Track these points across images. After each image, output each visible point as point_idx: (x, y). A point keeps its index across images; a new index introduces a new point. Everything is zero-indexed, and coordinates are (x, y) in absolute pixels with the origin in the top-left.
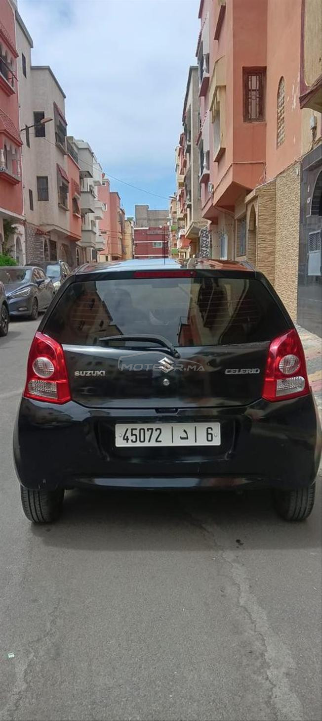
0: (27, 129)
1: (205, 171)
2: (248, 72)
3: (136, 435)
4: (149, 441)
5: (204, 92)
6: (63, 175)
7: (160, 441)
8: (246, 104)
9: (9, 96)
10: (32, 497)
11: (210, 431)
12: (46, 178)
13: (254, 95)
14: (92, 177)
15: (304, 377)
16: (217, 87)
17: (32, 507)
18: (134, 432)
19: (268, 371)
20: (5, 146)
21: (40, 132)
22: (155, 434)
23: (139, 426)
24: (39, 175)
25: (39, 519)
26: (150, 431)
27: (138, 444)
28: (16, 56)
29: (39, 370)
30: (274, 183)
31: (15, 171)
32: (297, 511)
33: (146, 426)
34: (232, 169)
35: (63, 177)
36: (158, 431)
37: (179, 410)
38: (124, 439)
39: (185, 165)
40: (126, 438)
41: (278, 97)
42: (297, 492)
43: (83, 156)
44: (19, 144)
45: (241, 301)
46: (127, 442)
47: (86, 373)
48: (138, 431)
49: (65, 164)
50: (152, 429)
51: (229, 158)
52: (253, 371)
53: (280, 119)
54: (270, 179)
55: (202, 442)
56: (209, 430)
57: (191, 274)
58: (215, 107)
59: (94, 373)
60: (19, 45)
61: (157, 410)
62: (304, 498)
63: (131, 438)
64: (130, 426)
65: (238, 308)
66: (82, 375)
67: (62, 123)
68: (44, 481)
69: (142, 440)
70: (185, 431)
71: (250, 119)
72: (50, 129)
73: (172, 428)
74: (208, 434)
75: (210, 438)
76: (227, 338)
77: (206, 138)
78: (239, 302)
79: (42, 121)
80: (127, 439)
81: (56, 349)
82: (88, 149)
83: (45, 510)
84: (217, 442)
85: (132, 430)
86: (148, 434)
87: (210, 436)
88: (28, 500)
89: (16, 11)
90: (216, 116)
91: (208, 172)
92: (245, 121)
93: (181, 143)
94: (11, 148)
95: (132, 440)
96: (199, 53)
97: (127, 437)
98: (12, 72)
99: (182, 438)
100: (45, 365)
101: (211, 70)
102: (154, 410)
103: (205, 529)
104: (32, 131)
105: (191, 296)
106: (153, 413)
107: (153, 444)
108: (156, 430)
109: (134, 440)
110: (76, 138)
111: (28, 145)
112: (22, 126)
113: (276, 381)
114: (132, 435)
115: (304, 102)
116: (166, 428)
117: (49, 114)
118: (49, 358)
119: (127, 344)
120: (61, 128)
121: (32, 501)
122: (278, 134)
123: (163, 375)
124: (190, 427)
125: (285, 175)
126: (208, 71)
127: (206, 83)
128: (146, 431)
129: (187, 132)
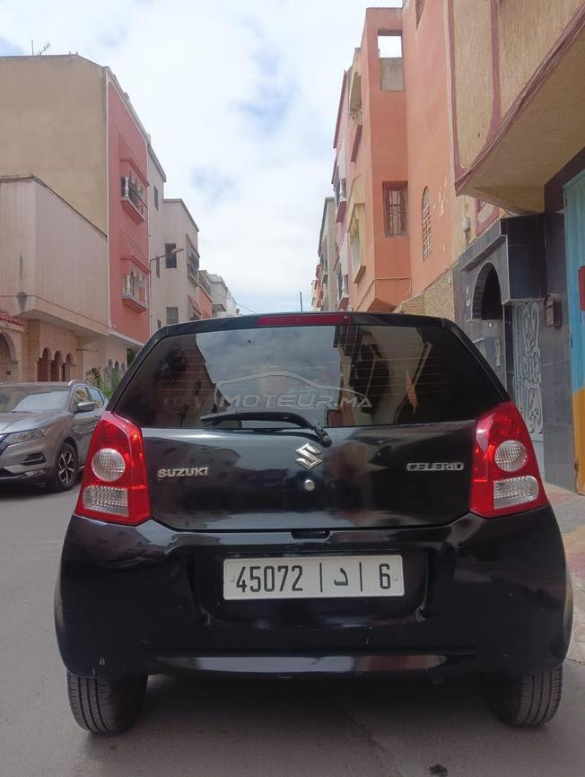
0: (158, 259)
1: (344, 295)
2: (389, 187)
3: (259, 578)
4: (281, 589)
5: (341, 218)
6: (194, 305)
7: (301, 589)
8: (388, 219)
9: (138, 224)
10: (84, 689)
11: (385, 570)
12: (176, 309)
13: (395, 211)
14: (225, 310)
15: (534, 476)
16: (355, 205)
17: (84, 708)
18: (256, 573)
19: (476, 469)
20: (132, 273)
21: (171, 263)
22: (292, 576)
23: (263, 562)
24: (169, 306)
25: (97, 728)
26: (283, 570)
27: (263, 595)
28: (147, 184)
29: (100, 468)
30: (421, 297)
31: (142, 299)
32: (534, 711)
33: (275, 562)
34: (374, 285)
35: (194, 308)
36: (297, 570)
37: (331, 532)
38: (238, 586)
39: (321, 296)
40: (241, 584)
41: (423, 208)
42: (533, 677)
43: (216, 290)
44: (147, 272)
45: (425, 358)
46: (244, 591)
47: (177, 472)
48: (262, 570)
49: (197, 294)
50: (286, 568)
51: (370, 276)
52: (453, 467)
53: (426, 230)
54: (417, 293)
55: (372, 589)
56: (384, 568)
57: (345, 320)
58: (354, 226)
59: (189, 472)
60: (151, 175)
61: (296, 533)
62: (546, 689)
63: (249, 583)
64: (249, 562)
65: (421, 370)
66: (170, 475)
67: (195, 255)
68: (102, 662)
69: (269, 586)
70: (342, 571)
71: (392, 235)
72: (182, 259)
73: (321, 565)
74: (382, 575)
75: (385, 584)
76: (406, 416)
77: (344, 261)
78: (421, 360)
79: (173, 251)
80: (244, 586)
81: (132, 437)
82: (222, 283)
83: (107, 713)
84: (397, 589)
85: (252, 568)
86: (279, 576)
87: (385, 579)
88: (77, 694)
89: (149, 145)
90: (355, 235)
91: (347, 296)
92: (387, 235)
93: (317, 275)
94: (138, 274)
95: (252, 587)
96: (335, 181)
97: (244, 581)
98: (141, 200)
99: (336, 583)
100: (113, 462)
101: (348, 194)
102: (290, 533)
103: (377, 744)
104: (163, 261)
105: (341, 375)
106: (288, 539)
107: (288, 594)
108: (293, 570)
109: (256, 587)
110: (210, 272)
111: (158, 275)
112: (152, 255)
113: (492, 484)
114: (252, 578)
115: (460, 188)
116: (310, 564)
117: (181, 244)
118: (120, 451)
119: (245, 424)
120: (194, 260)
121: (84, 695)
122: (424, 246)
123: (305, 474)
124: (350, 563)
125: (434, 286)
126: (345, 196)
127: (343, 207)
128: (276, 570)
129: (323, 261)
